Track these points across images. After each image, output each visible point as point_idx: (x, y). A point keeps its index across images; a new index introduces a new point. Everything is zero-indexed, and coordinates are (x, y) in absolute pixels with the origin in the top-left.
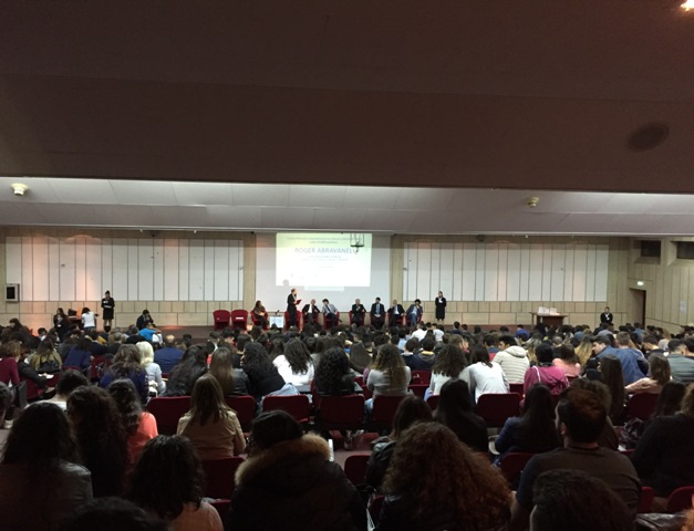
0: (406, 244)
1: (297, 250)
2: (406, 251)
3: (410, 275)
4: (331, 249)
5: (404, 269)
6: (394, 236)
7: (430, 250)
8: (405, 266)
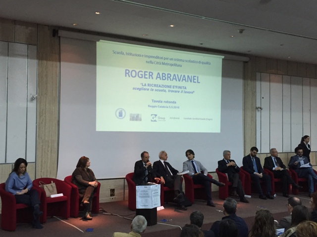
0: (258, 75)
1: (127, 73)
2: (258, 83)
3: (262, 118)
4: (174, 75)
5: (257, 108)
6: (246, 62)
7: (281, 85)
8: (258, 105)
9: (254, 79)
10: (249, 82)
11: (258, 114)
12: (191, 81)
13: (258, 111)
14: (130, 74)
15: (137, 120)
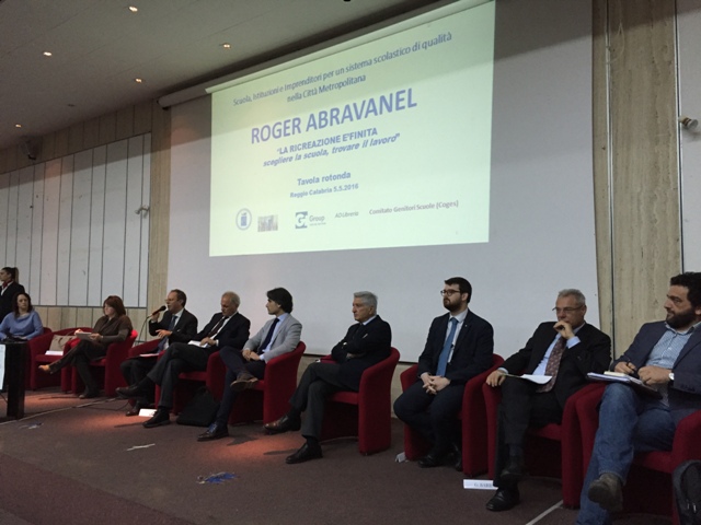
1: (256, 136)
4: (347, 107)
9: (662, 12)
12: (390, 109)
14: (259, 136)
15: (269, 229)
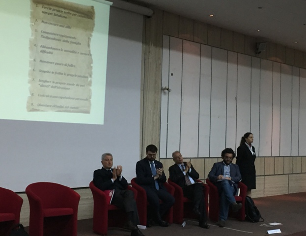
0: (166, 39)
3: (170, 105)
5: (163, 89)
6: (149, 17)
7: (199, 58)
8: (165, 85)
9: (159, 44)
10: (152, 48)
11: (164, 98)
13: (165, 93)
